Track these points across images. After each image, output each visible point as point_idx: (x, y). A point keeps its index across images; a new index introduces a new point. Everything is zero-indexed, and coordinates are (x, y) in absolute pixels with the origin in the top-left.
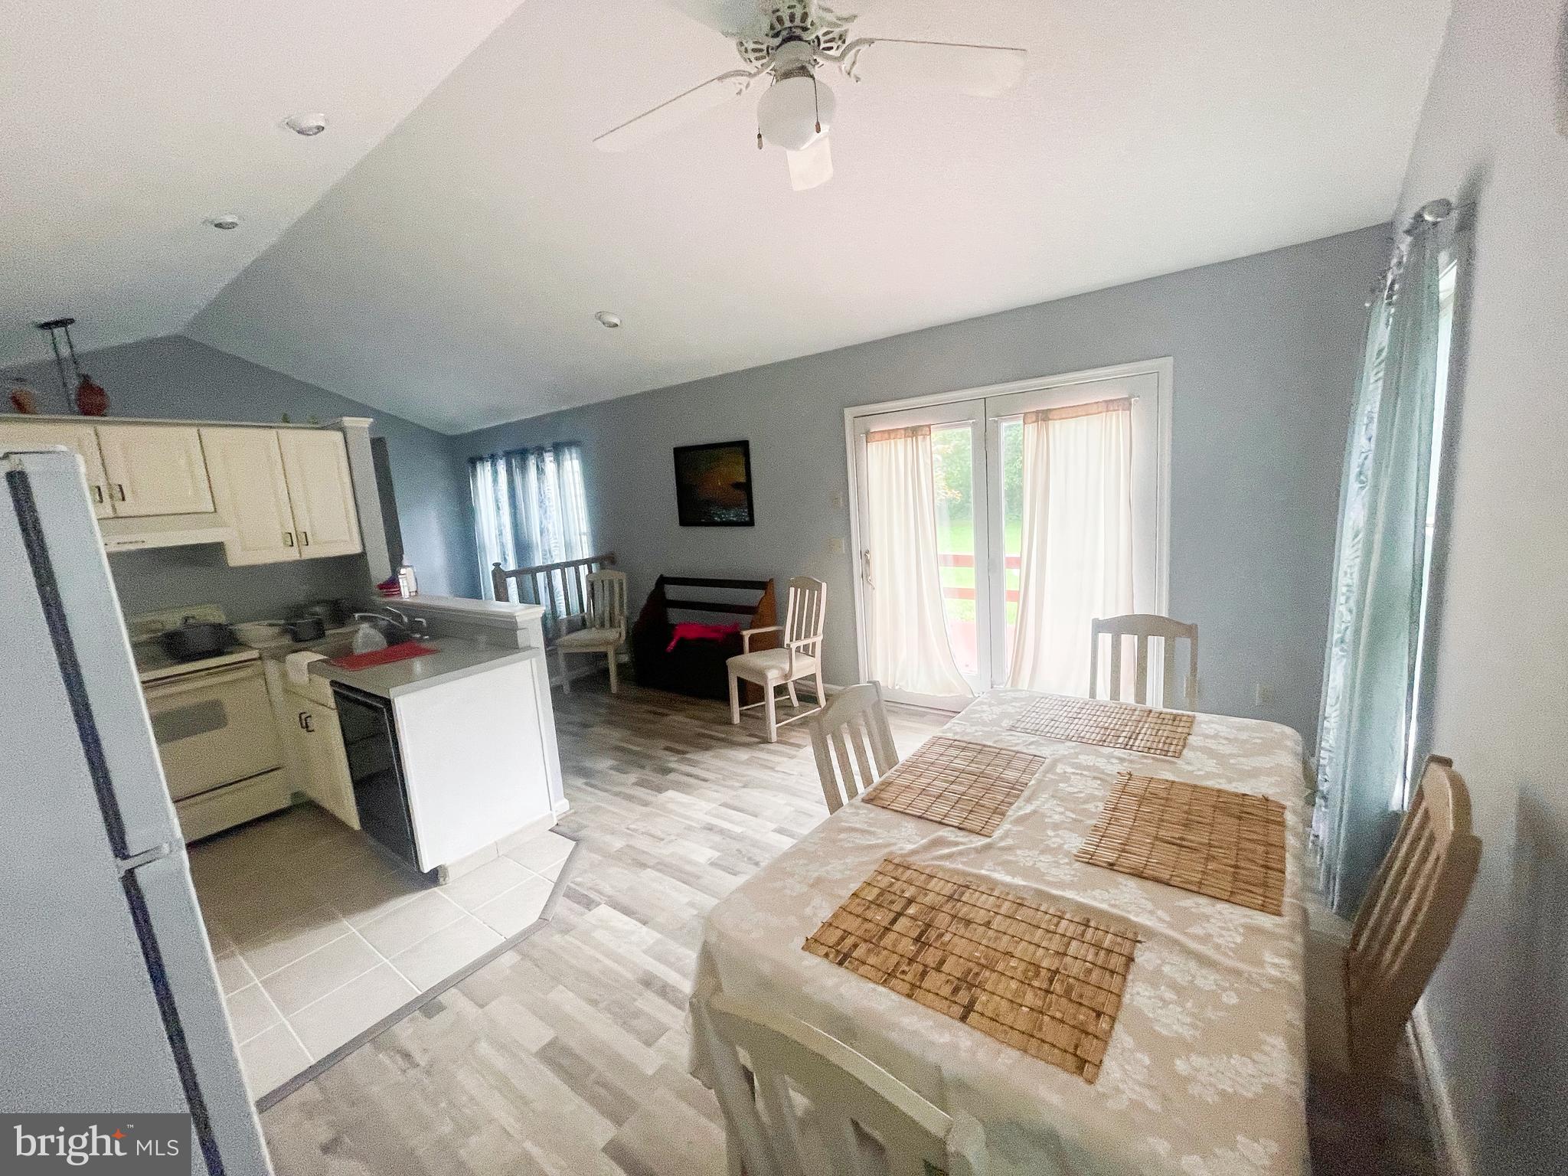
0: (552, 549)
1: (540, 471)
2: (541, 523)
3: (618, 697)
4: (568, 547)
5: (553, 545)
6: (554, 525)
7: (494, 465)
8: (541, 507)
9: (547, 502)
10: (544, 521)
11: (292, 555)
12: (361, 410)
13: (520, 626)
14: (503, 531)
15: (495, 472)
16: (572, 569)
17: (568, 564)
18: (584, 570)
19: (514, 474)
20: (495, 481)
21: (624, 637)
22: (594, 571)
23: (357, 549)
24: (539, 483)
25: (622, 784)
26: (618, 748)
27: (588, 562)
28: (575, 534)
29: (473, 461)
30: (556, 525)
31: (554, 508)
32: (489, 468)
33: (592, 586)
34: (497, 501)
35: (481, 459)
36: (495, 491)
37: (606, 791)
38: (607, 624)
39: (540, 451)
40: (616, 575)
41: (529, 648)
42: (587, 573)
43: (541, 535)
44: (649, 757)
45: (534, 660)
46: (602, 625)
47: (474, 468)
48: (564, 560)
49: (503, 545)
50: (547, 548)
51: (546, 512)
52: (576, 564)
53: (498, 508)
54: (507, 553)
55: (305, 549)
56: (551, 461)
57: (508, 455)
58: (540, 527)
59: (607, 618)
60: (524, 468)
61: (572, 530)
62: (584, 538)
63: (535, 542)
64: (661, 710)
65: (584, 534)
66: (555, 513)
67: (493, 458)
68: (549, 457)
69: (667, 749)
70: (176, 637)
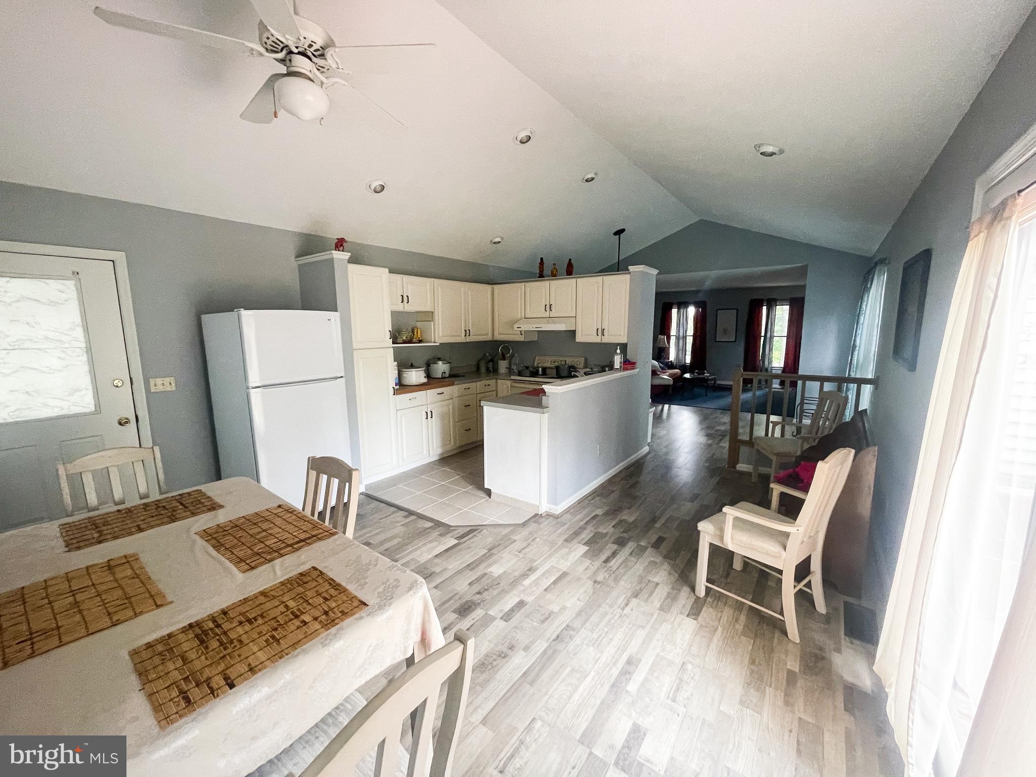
11: (597, 339)
23: (625, 340)
27: (823, 380)
41: (547, 408)
55: (603, 337)
70: (557, 368)
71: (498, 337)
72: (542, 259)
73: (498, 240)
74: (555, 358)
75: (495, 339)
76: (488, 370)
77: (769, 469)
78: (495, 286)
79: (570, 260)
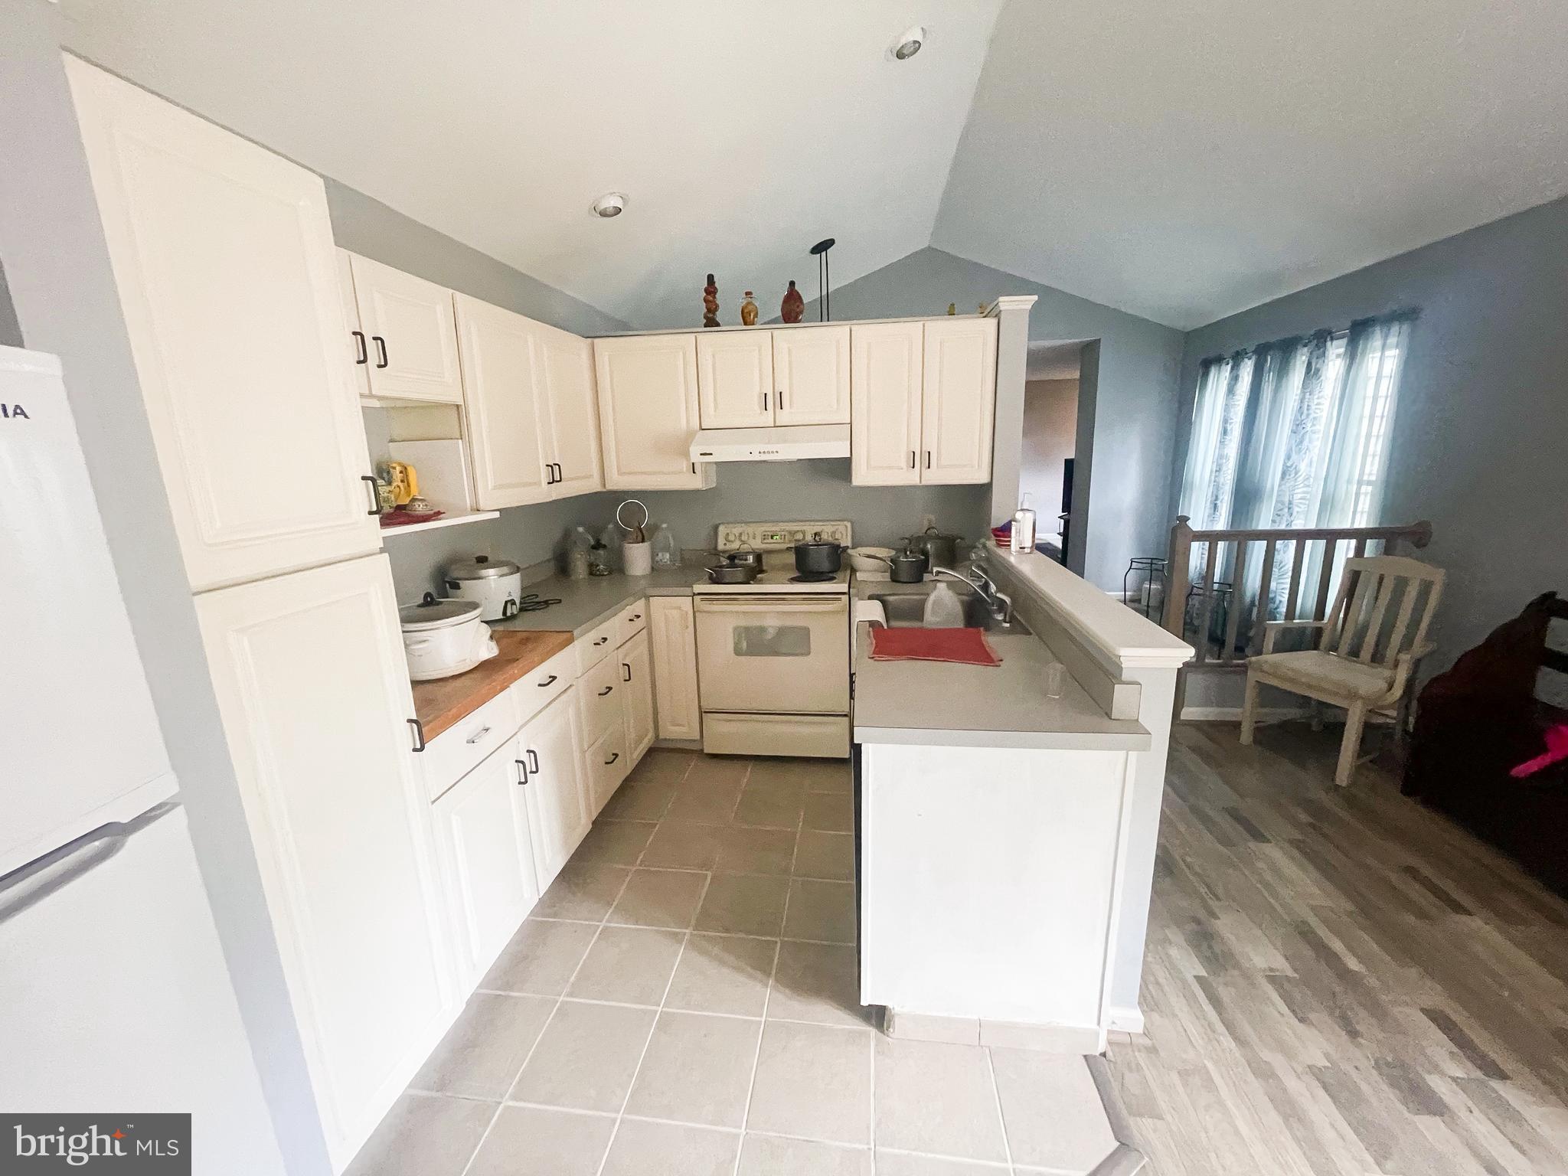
0: (1295, 502)
1: (1312, 373)
2: (1288, 457)
3: (1348, 798)
4: (1327, 503)
5: (1299, 496)
6: (1312, 462)
7: (1236, 367)
8: (1294, 432)
9: (1309, 425)
10: (1294, 456)
11: (911, 478)
12: (1019, 286)
13: (1126, 676)
14: (1224, 468)
15: (1235, 379)
16: (1322, 544)
17: (1316, 534)
18: (1345, 549)
19: (1265, 378)
20: (1231, 391)
21: (1398, 692)
22: (1368, 553)
23: (982, 478)
24: (1303, 393)
25: (1283, 1048)
26: (1305, 933)
27: (1360, 536)
28: (1349, 482)
29: (1207, 365)
30: (1314, 465)
31: (1321, 435)
32: (1228, 374)
33: (1353, 580)
34: (1226, 421)
35: (1219, 360)
36: (1227, 408)
37: (1240, 1041)
38: (1366, 653)
39: (1321, 339)
40: (1414, 569)
41: (1133, 726)
42: (1351, 554)
43: (1283, 477)
44: (1378, 1011)
45: (1133, 755)
46: (1354, 653)
47: (1206, 374)
48: (1312, 526)
49: (1217, 487)
50: (1286, 500)
51: (1301, 442)
52: (1331, 537)
53: (1225, 432)
54: (1220, 497)
55: (926, 472)
56: (1338, 356)
57: (1261, 352)
58: (1285, 464)
59: (1371, 639)
60: (1283, 371)
61: (1345, 476)
62: (1367, 489)
63: (1269, 486)
64: (1448, 886)
65: (1369, 483)
66: (1318, 444)
67: (1237, 358)
68: (1336, 350)
69: (1438, 1018)
70: (801, 552)
71: (617, 482)
72: (711, 278)
73: (614, 202)
74: (769, 528)
75: (610, 487)
76: (593, 571)
77: (1239, 710)
78: (596, 341)
79: (792, 284)
